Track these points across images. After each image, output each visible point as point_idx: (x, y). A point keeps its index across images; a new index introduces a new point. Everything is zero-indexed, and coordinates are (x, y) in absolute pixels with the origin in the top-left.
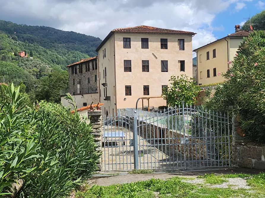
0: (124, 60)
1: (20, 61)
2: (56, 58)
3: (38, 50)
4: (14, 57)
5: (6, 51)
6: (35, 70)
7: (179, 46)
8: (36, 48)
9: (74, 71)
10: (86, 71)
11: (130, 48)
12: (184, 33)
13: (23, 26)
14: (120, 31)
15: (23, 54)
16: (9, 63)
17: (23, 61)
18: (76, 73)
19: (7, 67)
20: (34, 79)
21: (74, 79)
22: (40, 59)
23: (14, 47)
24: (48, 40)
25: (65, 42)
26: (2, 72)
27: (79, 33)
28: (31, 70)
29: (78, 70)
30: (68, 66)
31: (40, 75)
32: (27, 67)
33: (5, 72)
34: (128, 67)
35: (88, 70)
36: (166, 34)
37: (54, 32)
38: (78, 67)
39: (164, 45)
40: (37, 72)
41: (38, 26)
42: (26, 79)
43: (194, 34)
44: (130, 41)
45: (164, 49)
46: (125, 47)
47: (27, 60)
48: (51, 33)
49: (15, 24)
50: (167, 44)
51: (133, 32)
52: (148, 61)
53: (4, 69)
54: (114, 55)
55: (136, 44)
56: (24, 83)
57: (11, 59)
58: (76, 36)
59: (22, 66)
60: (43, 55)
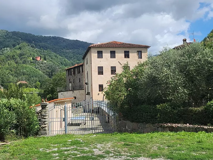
0: (98, 67)
1: (36, 64)
2: (64, 61)
3: (51, 55)
4: (32, 61)
5: (26, 56)
6: (48, 71)
7: (138, 56)
8: (49, 53)
9: (70, 73)
10: (78, 73)
11: (102, 58)
12: (141, 46)
13: (40, 36)
14: (95, 46)
15: (39, 59)
16: (28, 66)
17: (39, 64)
18: (71, 75)
19: (27, 69)
20: (47, 77)
21: (70, 79)
22: (52, 62)
23: (32, 53)
24: (58, 47)
25: (71, 48)
26: (23, 72)
27: (82, 41)
28: (45, 71)
29: (72, 73)
30: (66, 70)
31: (52, 74)
32: (42, 69)
33: (25, 73)
34: (101, 71)
35: (79, 72)
36: (128, 47)
37: (63, 41)
38: (72, 70)
39: (127, 55)
40: (49, 72)
41: (51, 36)
42: (41, 78)
43: (149, 47)
44: (102, 53)
45: (127, 58)
46: (98, 57)
47: (42, 63)
48: (60, 42)
49: (33, 35)
50: (129, 54)
51: (104, 47)
52: (115, 67)
53: (25, 71)
54: (91, 63)
55: (106, 55)
56: (39, 81)
57: (30, 62)
58: (80, 43)
59: (38, 67)
60: (54, 59)
